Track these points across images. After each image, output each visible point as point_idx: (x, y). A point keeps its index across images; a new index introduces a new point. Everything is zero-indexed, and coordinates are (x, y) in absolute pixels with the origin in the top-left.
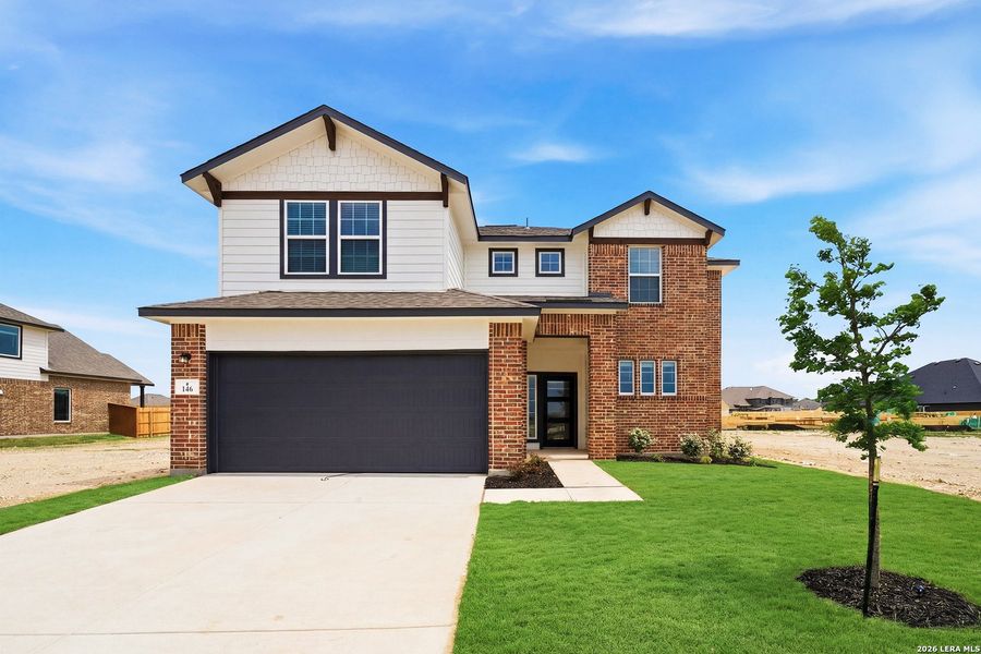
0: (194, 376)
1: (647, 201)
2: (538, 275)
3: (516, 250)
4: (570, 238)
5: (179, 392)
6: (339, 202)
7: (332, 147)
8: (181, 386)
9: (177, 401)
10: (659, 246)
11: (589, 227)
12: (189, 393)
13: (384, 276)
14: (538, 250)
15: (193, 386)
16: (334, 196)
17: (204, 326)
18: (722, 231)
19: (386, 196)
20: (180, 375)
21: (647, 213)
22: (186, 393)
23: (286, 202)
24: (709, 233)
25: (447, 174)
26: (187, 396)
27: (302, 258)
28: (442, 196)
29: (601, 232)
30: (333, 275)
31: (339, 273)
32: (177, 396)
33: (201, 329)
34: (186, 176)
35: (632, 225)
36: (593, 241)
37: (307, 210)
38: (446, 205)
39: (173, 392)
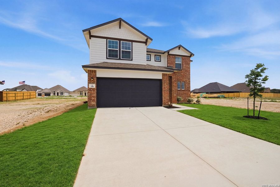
0: (93, 83)
1: (179, 47)
2: (155, 61)
3: (150, 55)
4: (164, 53)
5: (90, 87)
6: (121, 41)
7: (120, 28)
8: (90, 86)
9: (90, 89)
10: (181, 57)
11: (168, 52)
12: (93, 87)
13: (132, 60)
14: (155, 55)
15: (94, 86)
16: (120, 40)
17: (96, 71)
18: (194, 55)
19: (132, 41)
20: (90, 83)
21: (179, 49)
22: (92, 87)
23: (108, 40)
24: (191, 55)
25: (148, 38)
26: (92, 88)
27: (111, 54)
28: (146, 43)
29: (171, 53)
30: (120, 59)
31: (121, 58)
32: (90, 88)
33: (95, 71)
34: (84, 31)
35: (176, 52)
36: (169, 55)
37: (113, 42)
38: (146, 45)
39: (88, 87)
